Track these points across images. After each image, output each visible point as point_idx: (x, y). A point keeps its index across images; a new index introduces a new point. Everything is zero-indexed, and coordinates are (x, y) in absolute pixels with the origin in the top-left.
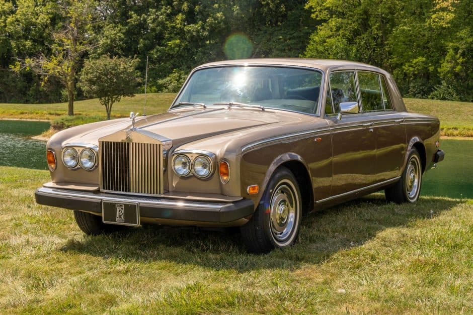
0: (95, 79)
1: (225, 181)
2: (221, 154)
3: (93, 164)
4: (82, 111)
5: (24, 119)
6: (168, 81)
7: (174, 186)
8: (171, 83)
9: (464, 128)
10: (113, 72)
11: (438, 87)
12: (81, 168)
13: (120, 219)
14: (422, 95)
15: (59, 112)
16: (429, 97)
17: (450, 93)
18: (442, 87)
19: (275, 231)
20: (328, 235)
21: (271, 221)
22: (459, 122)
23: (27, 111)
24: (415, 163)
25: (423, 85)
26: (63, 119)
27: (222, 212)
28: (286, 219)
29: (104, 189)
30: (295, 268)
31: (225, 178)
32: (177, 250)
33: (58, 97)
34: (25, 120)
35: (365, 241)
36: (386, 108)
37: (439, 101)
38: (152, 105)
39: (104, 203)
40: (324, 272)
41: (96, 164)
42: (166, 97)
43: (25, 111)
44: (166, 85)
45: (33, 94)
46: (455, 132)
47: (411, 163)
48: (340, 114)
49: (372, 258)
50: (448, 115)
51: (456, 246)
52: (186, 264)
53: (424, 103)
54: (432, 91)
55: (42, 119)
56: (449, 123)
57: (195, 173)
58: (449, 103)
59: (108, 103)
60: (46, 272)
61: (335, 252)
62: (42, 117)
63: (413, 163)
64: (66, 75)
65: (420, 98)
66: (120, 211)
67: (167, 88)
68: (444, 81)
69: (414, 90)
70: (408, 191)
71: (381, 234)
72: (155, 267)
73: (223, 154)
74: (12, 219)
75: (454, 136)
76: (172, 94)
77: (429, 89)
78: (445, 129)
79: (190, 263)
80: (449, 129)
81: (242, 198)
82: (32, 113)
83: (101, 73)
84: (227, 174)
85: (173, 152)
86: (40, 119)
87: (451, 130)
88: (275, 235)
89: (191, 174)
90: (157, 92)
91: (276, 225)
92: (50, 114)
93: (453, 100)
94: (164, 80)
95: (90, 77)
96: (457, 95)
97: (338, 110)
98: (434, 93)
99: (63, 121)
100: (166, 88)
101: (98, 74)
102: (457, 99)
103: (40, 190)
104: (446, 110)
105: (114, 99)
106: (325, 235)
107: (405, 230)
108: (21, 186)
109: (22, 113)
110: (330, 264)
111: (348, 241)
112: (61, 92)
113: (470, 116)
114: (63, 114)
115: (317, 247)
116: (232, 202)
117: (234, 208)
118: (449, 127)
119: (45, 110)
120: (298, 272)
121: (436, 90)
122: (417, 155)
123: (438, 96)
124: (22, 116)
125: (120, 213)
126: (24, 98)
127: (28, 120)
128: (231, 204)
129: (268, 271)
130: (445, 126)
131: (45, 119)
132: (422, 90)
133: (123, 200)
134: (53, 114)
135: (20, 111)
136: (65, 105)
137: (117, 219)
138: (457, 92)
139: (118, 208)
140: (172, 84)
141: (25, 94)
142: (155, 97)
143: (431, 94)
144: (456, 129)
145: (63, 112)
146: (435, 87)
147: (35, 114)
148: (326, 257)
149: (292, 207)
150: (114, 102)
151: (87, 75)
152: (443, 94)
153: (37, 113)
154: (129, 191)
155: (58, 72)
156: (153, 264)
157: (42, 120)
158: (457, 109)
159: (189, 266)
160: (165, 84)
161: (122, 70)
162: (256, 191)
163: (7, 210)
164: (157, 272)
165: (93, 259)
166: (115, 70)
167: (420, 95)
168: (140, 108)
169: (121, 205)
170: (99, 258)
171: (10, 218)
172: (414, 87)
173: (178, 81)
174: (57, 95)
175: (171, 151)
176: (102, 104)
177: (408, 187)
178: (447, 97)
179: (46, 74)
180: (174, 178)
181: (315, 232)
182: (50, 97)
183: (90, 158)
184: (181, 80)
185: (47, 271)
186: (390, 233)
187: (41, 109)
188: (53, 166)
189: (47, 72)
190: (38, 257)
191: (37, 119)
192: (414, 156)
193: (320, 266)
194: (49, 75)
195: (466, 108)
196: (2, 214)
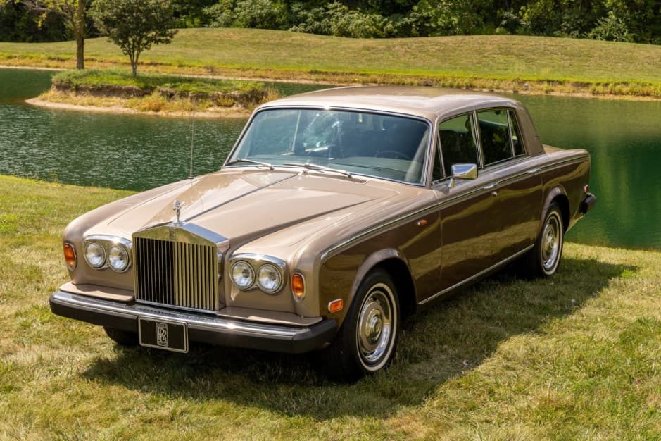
0: (115, 17)
1: (299, 298)
2: (294, 262)
3: (125, 264)
4: (96, 55)
5: (13, 65)
6: (217, 10)
7: (233, 299)
8: (221, 13)
9: (638, 84)
10: (141, 8)
11: (603, 21)
12: (109, 268)
13: (162, 342)
14: (580, 33)
15: (63, 56)
16: (591, 34)
17: (620, 30)
18: (608, 20)
19: (364, 350)
20: (434, 349)
21: (359, 340)
22: (631, 73)
23: (17, 55)
24: (555, 222)
25: (582, 17)
26: (69, 75)
27: (296, 341)
28: (379, 335)
29: (140, 298)
30: (389, 415)
31: (299, 294)
32: (236, 380)
33: (59, 31)
34: (14, 67)
35: (482, 358)
36: (516, 154)
37: (604, 41)
38: (196, 46)
39: (141, 320)
40: (427, 419)
41: (130, 264)
42: (216, 34)
43: (14, 55)
44: (214, 16)
45: (25, 26)
46: (625, 89)
47: (548, 222)
48: (452, 180)
49: (489, 393)
50: (616, 63)
51: (599, 372)
52: (248, 406)
53: (582, 45)
54: (595, 27)
55: (39, 66)
56: (616, 75)
57: (259, 286)
58: (618, 45)
59: (133, 52)
60: (68, 418)
61: (443, 381)
62: (38, 64)
63: (552, 222)
64: (72, 10)
65: (577, 37)
66: (162, 331)
67: (217, 21)
68: (612, 12)
69: (568, 25)
70: (544, 259)
71: (505, 346)
72: (209, 411)
73: (296, 264)
74: (17, 315)
75: (623, 94)
76: (224, 29)
77: (590, 24)
78: (611, 85)
79: (254, 406)
80: (616, 84)
81: (321, 319)
82: (24, 57)
83: (124, 10)
84: (301, 290)
85: (231, 256)
86: (37, 66)
87: (619, 87)
88: (363, 355)
89: (254, 286)
90: (202, 25)
91: (366, 343)
92: (50, 59)
93: (623, 41)
94: (212, 9)
95: (108, 15)
96: (629, 32)
97: (449, 173)
98: (597, 29)
99: (69, 78)
100: (215, 19)
101: (118, 10)
102: (629, 38)
103: (56, 296)
104: (613, 55)
105: (141, 47)
106: (430, 349)
107: (534, 340)
108: (23, 244)
109: (10, 58)
110: (435, 403)
111: (460, 358)
112: (65, 24)
113: (646, 64)
114: (68, 59)
115: (420, 369)
116: (309, 327)
117: (311, 335)
118: (617, 82)
119: (43, 53)
120: (393, 421)
121: (600, 25)
122: (557, 211)
123: (603, 33)
124: (10, 61)
125: (162, 334)
126: (11, 32)
127: (19, 67)
128: (308, 330)
129: (355, 419)
130: (612, 80)
131: (42, 66)
132: (580, 24)
133: (167, 318)
134: (54, 59)
135: (6, 55)
136: (72, 46)
137: (158, 342)
138: (629, 27)
139: (160, 328)
140: (224, 14)
141: (12, 26)
142: (198, 33)
143: (593, 30)
144: (626, 84)
145: (67, 57)
146: (599, 21)
147: (28, 59)
148: (430, 392)
149: (388, 318)
150: (141, 50)
151: (103, 11)
152: (610, 31)
153: (31, 58)
154: (173, 304)
155: (61, 7)
156: (205, 405)
157: (38, 68)
158: (629, 54)
159: (252, 410)
160: (213, 14)
161: (153, 6)
162: (340, 307)
163: (8, 297)
164: (212, 418)
165: (129, 393)
166: (145, 5)
167: (576, 33)
168: (178, 50)
169: (163, 325)
170: (136, 392)
171: (13, 312)
172: (568, 21)
173: (232, 9)
174: (59, 28)
175: (228, 254)
176: (126, 54)
177: (545, 254)
178: (615, 36)
179: (43, 9)
180: (232, 288)
181: (417, 345)
182: (49, 31)
183: (121, 256)
184: (236, 9)
185: (69, 416)
186: (516, 345)
187: (37, 51)
188: (72, 263)
189: (43, 7)
190: (56, 389)
191: (31, 66)
192: (555, 212)
193: (422, 406)
194: (48, 11)
195: (642, 52)
196: (2, 304)
